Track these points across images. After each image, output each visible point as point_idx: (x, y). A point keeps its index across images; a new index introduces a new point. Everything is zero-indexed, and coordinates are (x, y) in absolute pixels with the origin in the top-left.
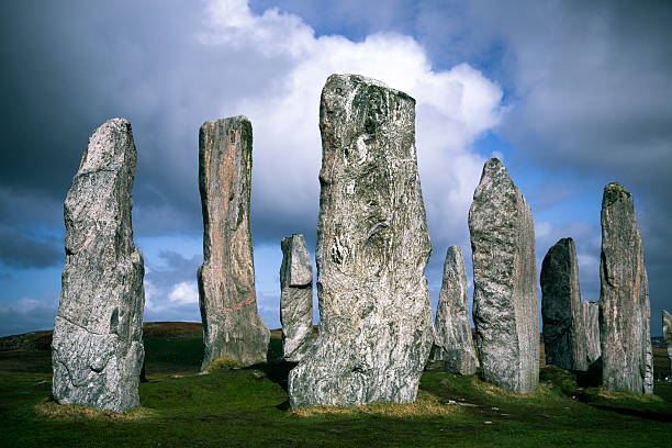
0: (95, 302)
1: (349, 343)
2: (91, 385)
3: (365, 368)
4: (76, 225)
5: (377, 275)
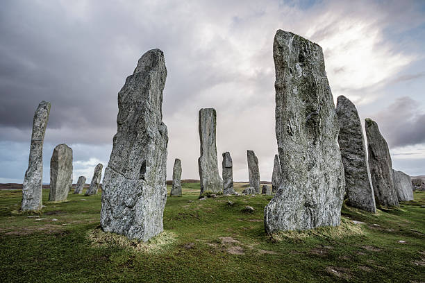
0: (131, 156)
1: (302, 187)
2: (125, 218)
3: (312, 204)
4: (123, 106)
5: (314, 144)
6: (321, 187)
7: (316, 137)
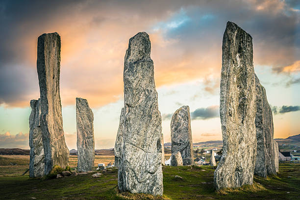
0: (148, 135)
1: (236, 156)
2: (148, 181)
3: (240, 169)
5: (242, 122)
6: (246, 156)
7: (244, 117)
